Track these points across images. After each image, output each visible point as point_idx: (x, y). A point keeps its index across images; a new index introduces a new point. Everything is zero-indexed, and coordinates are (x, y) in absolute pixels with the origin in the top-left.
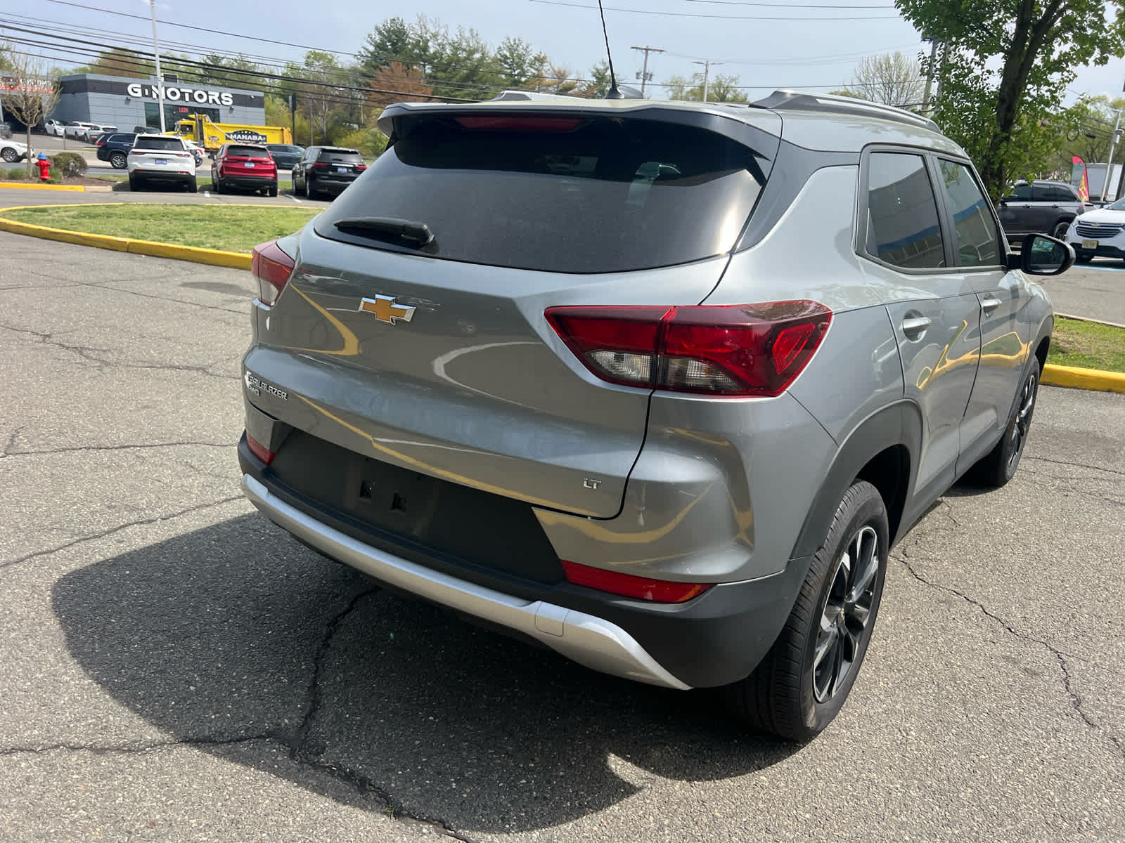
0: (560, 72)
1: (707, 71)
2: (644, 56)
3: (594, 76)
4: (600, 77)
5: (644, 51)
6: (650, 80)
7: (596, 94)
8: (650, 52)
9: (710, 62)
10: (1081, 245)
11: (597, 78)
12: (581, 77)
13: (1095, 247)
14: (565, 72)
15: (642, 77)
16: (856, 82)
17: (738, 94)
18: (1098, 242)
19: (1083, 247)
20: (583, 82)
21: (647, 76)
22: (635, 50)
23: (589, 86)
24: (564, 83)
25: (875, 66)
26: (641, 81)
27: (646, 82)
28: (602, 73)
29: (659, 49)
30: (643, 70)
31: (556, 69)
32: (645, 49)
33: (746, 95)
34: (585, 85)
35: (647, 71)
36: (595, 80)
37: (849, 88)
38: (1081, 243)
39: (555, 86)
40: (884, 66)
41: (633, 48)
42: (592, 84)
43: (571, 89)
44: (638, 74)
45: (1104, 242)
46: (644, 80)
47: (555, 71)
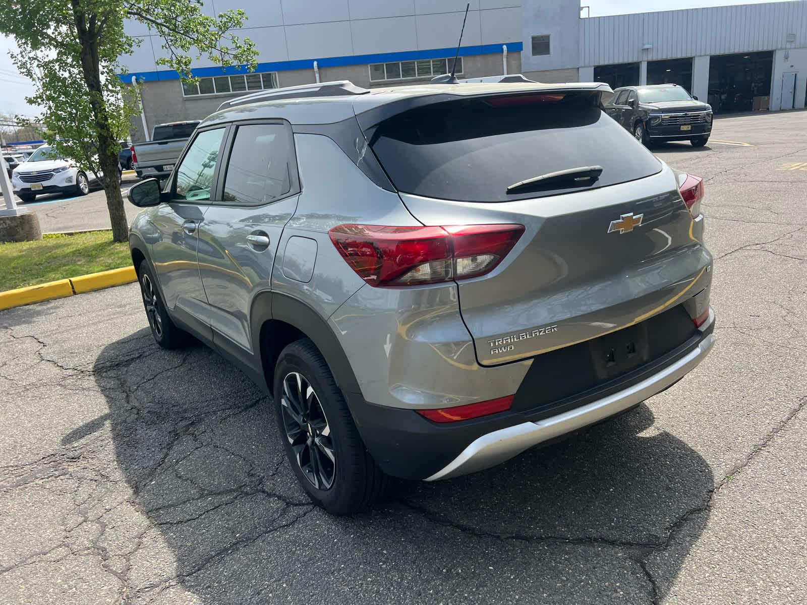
10: (30, 188)
13: (42, 188)
18: (42, 184)
19: (32, 189)
38: (29, 187)
45: (46, 183)
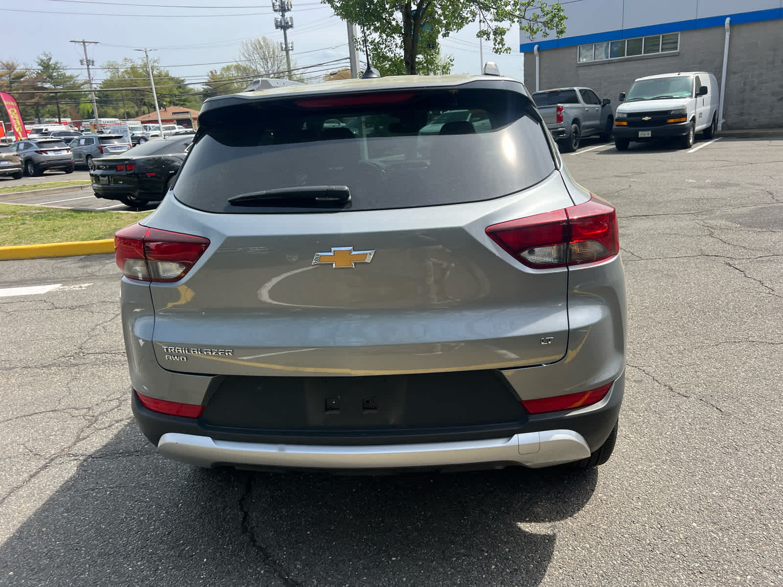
0: (8, 64)
1: (147, 56)
2: (83, 47)
3: (39, 65)
4: (46, 65)
5: (82, 43)
6: (93, 65)
7: (46, 79)
8: (86, 44)
9: (148, 49)
11: (42, 66)
12: (29, 67)
14: (13, 64)
15: (86, 63)
16: (243, 59)
17: (161, 71)
20: (32, 71)
21: (89, 63)
22: (74, 43)
23: (38, 73)
24: (15, 72)
25: (252, 46)
26: (86, 67)
27: (90, 67)
28: (46, 62)
29: (94, 41)
30: (84, 58)
31: (5, 62)
32: (82, 42)
33: (168, 71)
34: (34, 73)
35: (89, 59)
36: (42, 68)
37: (239, 62)
39: (7, 76)
40: (258, 46)
41: (71, 41)
42: (40, 72)
43: (22, 77)
44: (81, 62)
46: (88, 66)
47: (4, 64)
